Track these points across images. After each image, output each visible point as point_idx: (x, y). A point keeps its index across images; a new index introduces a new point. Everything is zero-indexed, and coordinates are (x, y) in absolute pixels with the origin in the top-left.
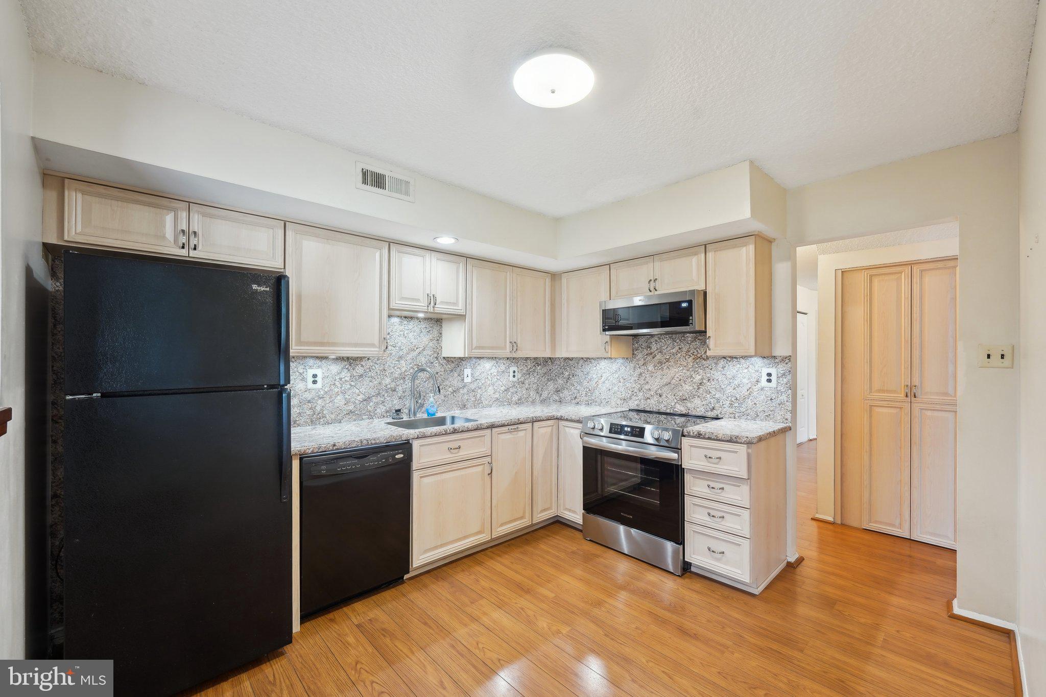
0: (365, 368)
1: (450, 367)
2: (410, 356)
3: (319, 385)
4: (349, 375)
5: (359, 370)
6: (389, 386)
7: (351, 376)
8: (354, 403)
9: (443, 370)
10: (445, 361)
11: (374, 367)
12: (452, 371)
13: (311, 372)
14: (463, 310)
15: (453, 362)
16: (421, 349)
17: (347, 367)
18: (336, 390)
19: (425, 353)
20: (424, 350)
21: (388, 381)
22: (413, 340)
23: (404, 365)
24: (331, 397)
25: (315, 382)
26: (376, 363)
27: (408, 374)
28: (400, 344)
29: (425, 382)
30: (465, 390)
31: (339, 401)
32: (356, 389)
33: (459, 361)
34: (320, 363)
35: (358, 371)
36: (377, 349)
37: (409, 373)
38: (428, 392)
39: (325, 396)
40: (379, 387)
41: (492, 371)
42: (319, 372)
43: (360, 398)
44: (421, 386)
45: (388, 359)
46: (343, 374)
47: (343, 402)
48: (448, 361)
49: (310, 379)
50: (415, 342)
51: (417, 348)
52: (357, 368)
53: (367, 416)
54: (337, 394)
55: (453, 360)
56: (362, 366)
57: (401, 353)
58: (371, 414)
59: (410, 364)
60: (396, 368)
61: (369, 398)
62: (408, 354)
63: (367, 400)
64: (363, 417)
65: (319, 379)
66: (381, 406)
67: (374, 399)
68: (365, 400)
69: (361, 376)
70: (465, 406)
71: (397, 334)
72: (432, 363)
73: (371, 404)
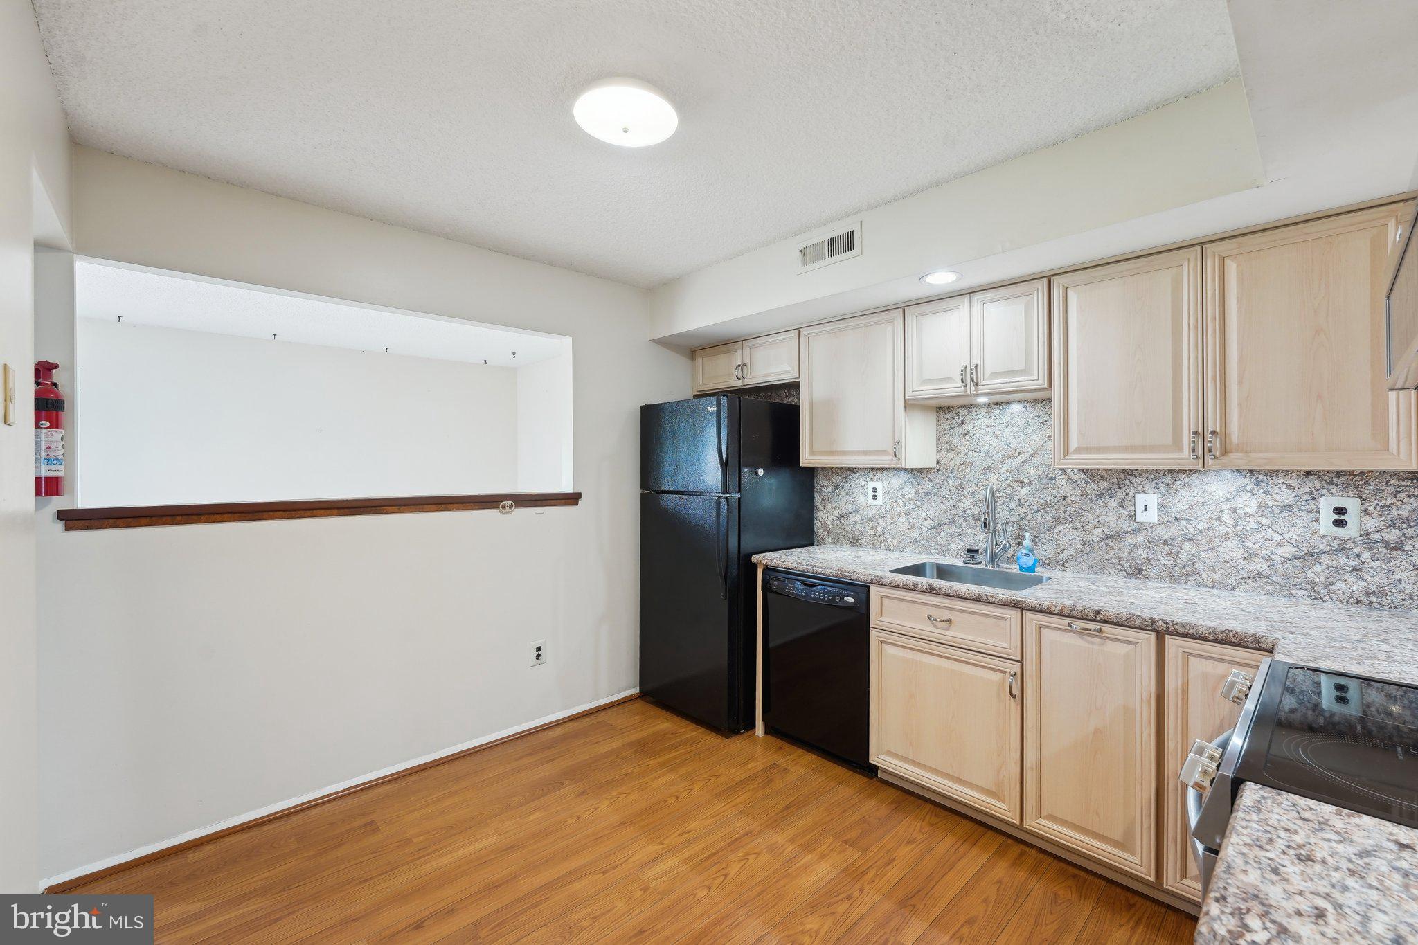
0: (934, 482)
1: (1096, 488)
2: (1006, 467)
3: (879, 502)
4: (913, 491)
5: (927, 486)
6: (968, 512)
7: (915, 493)
8: (920, 529)
9: (1078, 492)
10: (1083, 476)
11: (945, 483)
12: (1101, 495)
13: (871, 485)
14: (1040, 381)
15: (1103, 478)
16: (1027, 455)
17: (910, 480)
18: (899, 509)
19: (1036, 460)
20: (1033, 456)
21: (967, 503)
22: (1011, 440)
23: (995, 481)
24: (892, 518)
25: (875, 497)
26: (949, 477)
27: (1002, 496)
28: (986, 447)
29: (1037, 512)
30: (1141, 539)
31: (902, 523)
32: (922, 512)
33: (1122, 476)
34: (881, 475)
35: (924, 487)
36: (890, 458)
37: (1005, 495)
38: (1043, 529)
39: (886, 515)
40: (953, 512)
41: (1238, 503)
42: (879, 485)
43: (928, 523)
44: (1029, 517)
45: (968, 471)
46: (906, 489)
47: (906, 526)
48: (1092, 475)
49: (871, 494)
50: (1015, 443)
51: (1019, 453)
52: (924, 482)
53: (937, 551)
54: (900, 515)
55: (1104, 474)
56: (930, 480)
57: (989, 462)
58: (943, 548)
59: (1006, 479)
60: (980, 485)
61: (939, 525)
62: (1002, 463)
63: (937, 527)
64: (932, 551)
65: (879, 494)
66: (956, 539)
67: (946, 528)
68: (934, 528)
69: (929, 493)
70: (1140, 571)
71: (983, 432)
72: (1052, 479)
73: (943, 534)
